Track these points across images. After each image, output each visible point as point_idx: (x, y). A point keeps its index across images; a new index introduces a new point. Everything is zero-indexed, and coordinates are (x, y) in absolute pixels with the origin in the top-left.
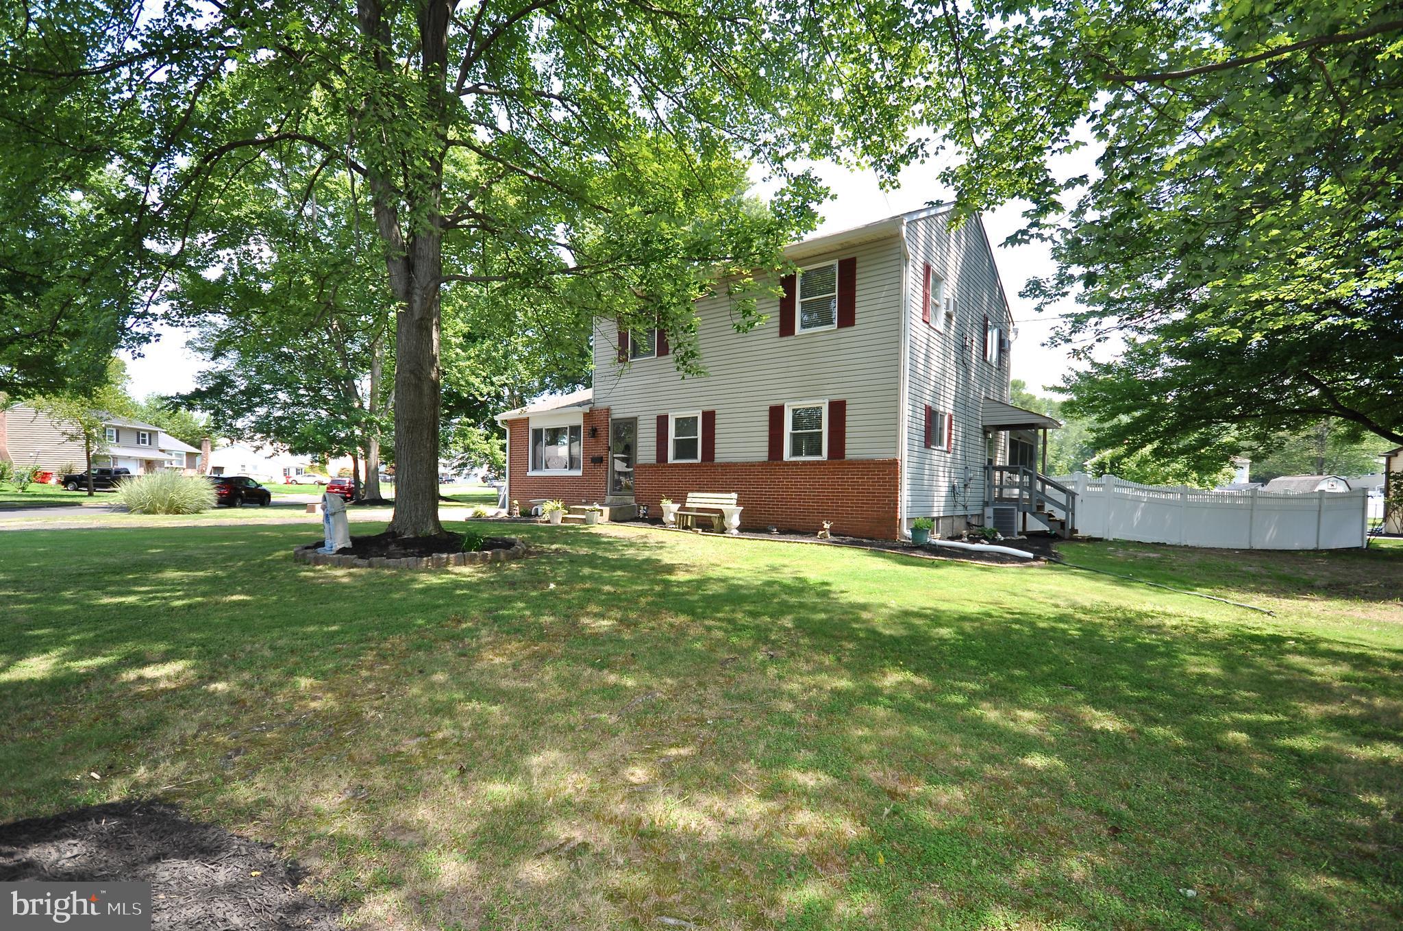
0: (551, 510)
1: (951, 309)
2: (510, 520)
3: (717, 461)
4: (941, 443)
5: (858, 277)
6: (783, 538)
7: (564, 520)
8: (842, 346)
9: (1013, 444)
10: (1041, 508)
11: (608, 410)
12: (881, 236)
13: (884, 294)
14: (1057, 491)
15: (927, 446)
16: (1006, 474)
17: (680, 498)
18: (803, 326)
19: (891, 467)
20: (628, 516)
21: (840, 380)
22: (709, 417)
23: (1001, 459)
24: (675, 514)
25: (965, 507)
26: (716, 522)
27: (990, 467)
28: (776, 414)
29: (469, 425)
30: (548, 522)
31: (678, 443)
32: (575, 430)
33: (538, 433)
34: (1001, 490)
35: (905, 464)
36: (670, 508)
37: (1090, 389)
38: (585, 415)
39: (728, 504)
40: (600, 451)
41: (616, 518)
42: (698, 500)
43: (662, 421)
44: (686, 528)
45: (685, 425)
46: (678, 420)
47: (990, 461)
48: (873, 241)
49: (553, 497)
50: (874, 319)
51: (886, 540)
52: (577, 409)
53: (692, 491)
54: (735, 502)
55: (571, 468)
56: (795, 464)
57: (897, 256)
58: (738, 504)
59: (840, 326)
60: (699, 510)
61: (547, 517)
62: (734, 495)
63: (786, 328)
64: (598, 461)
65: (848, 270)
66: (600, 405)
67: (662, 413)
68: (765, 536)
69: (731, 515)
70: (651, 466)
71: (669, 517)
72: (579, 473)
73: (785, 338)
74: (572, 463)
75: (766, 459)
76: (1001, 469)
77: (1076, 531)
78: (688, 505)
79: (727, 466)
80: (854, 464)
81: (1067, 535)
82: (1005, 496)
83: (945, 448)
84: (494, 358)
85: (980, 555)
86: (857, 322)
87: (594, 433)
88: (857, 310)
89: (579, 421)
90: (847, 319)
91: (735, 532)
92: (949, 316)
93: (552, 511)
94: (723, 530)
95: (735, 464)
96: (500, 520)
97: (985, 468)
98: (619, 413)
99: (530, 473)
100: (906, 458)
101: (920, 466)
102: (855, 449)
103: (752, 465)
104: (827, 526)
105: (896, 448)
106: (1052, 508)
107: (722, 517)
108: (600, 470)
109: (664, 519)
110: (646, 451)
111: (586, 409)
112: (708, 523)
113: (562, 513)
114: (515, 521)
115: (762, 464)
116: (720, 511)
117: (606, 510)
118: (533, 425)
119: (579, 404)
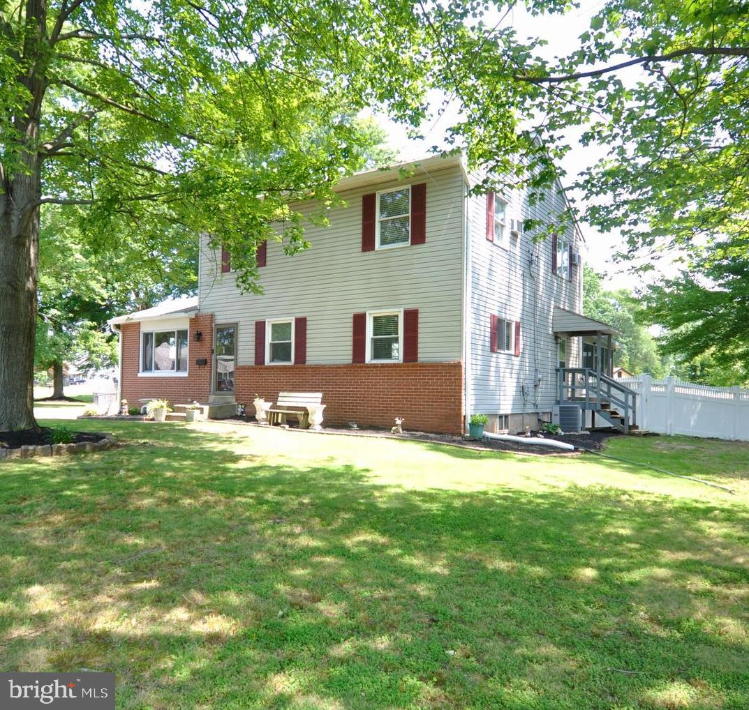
0: (156, 408)
1: (515, 229)
2: (120, 417)
3: (308, 363)
4: (508, 348)
5: (427, 200)
6: (360, 433)
7: (168, 418)
8: (415, 261)
9: (587, 348)
10: (605, 406)
11: (212, 316)
12: (446, 166)
13: (449, 216)
14: (619, 392)
15: (492, 351)
16: (579, 376)
17: (271, 397)
18: (383, 242)
19: (455, 370)
20: (228, 414)
21: (413, 291)
22: (301, 323)
23: (575, 362)
24: (267, 412)
25: (536, 405)
26: (301, 419)
27: (562, 369)
28: (359, 320)
29: (91, 328)
30: (153, 419)
31: (273, 346)
32: (182, 335)
33: (147, 336)
34: (573, 391)
35: (469, 367)
36: (262, 406)
37: (659, 299)
38: (192, 321)
39: (313, 403)
40: (204, 354)
41: (215, 416)
42: (289, 399)
43: (260, 327)
44: (277, 424)
45: (280, 329)
46: (274, 326)
47: (562, 364)
48: (440, 170)
49: (158, 396)
50: (442, 238)
51: (453, 434)
52: (183, 315)
53: (284, 391)
54: (320, 400)
55: (178, 369)
56: (375, 366)
57: (459, 183)
58: (322, 403)
59: (412, 244)
60: (289, 408)
61: (151, 415)
62: (320, 395)
63: (368, 244)
64: (203, 363)
65: (419, 194)
66: (205, 311)
67: (260, 319)
68: (345, 432)
69: (314, 413)
70: (249, 368)
71: (261, 415)
72: (185, 374)
73: (367, 253)
74: (178, 365)
75: (350, 362)
76: (574, 371)
77: (637, 427)
78: (279, 404)
79: (317, 368)
80: (426, 366)
81: (626, 431)
82: (577, 395)
83: (512, 352)
84: (117, 265)
85: (528, 448)
86: (427, 240)
87: (199, 337)
88: (427, 230)
89: (186, 326)
90: (418, 236)
91: (318, 428)
92: (514, 235)
93: (156, 410)
94: (308, 426)
95: (323, 367)
96: (109, 419)
97: (557, 370)
98: (221, 319)
99: (141, 374)
100: (469, 361)
101: (486, 368)
102: (426, 353)
103: (338, 367)
104: (399, 422)
105: (460, 352)
106: (615, 406)
107: (307, 414)
108: (204, 371)
109: (257, 417)
110: (246, 354)
111: (192, 314)
112: (296, 420)
113: (166, 411)
114: (123, 419)
115: (347, 366)
116: (305, 409)
117: (206, 408)
118: (145, 329)
119: (186, 311)
